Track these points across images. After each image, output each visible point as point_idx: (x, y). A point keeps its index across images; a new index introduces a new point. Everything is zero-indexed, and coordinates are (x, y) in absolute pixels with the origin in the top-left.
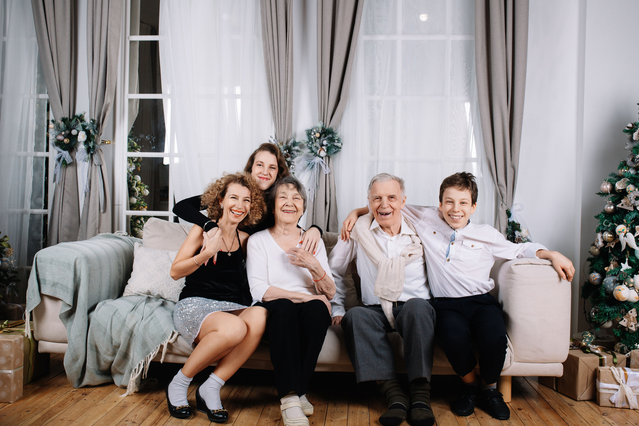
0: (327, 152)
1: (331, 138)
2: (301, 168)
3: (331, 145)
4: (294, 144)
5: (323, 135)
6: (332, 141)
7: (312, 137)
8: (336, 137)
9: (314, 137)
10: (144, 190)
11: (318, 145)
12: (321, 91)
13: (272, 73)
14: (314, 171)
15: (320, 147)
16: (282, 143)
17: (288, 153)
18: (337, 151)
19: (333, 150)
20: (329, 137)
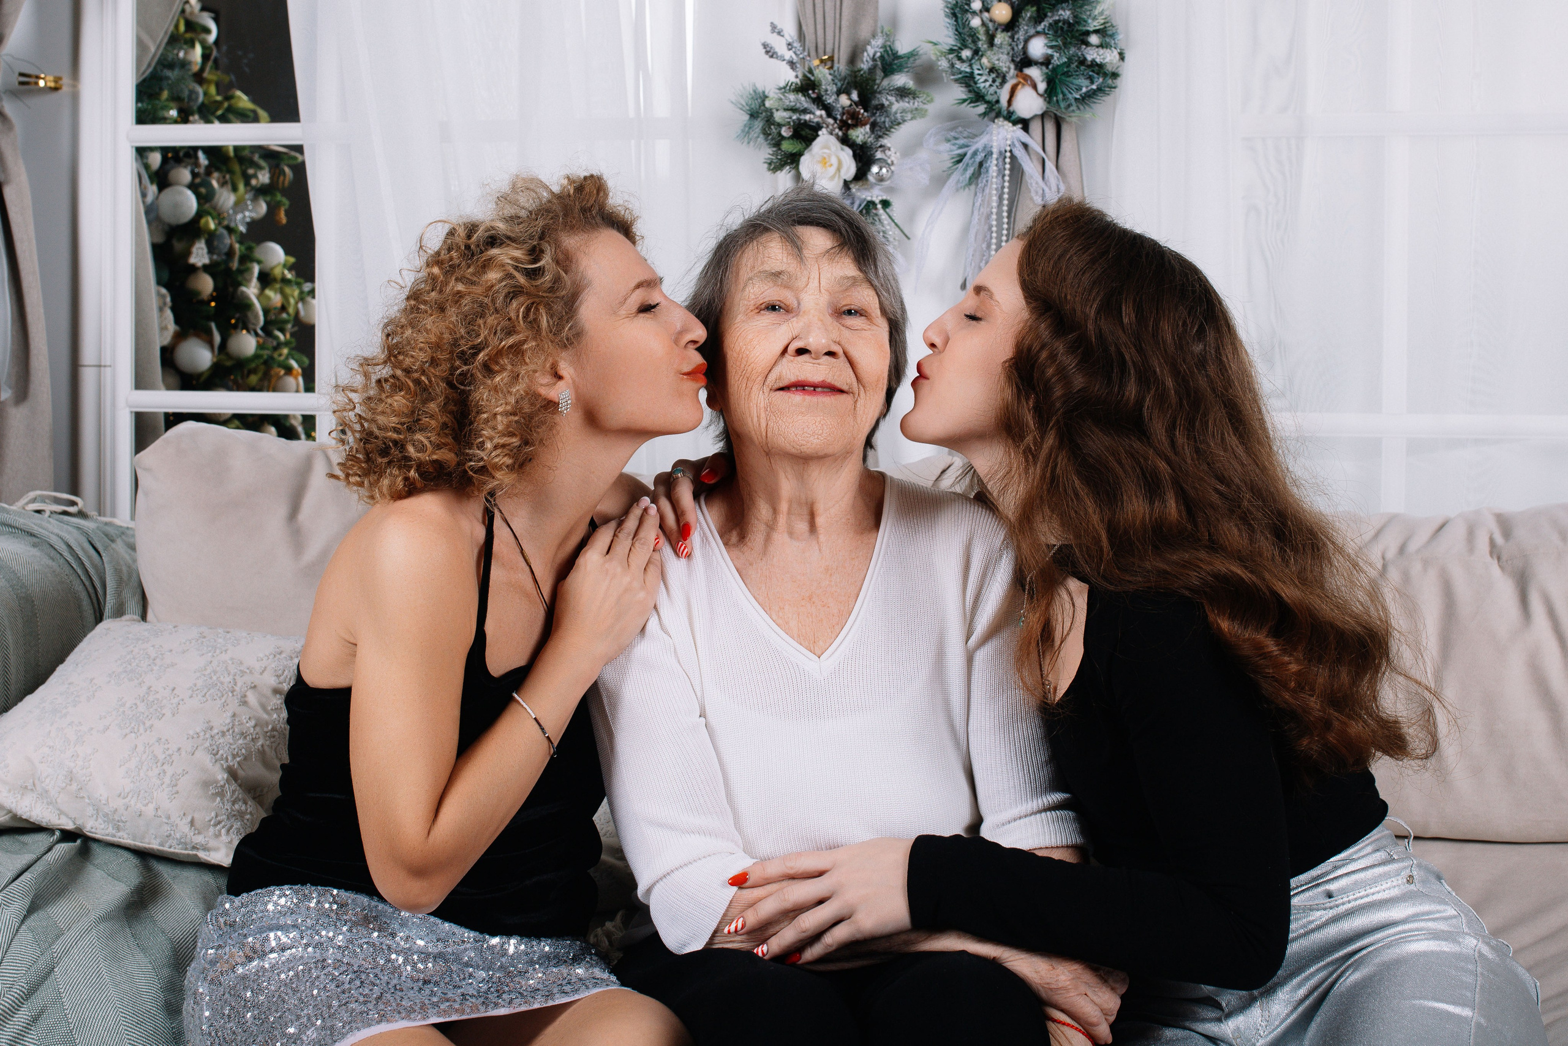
0: (1050, 94)
1: (1070, 24)
2: (924, 179)
3: (1070, 59)
4: (890, 63)
5: (1029, 13)
6: (1073, 37)
7: (976, 22)
8: (1094, 19)
9: (984, 24)
11: (1002, 60)
14: (987, 191)
15: (1012, 72)
16: (831, 59)
17: (856, 104)
18: (1099, 89)
19: (1077, 82)
20: (1057, 22)
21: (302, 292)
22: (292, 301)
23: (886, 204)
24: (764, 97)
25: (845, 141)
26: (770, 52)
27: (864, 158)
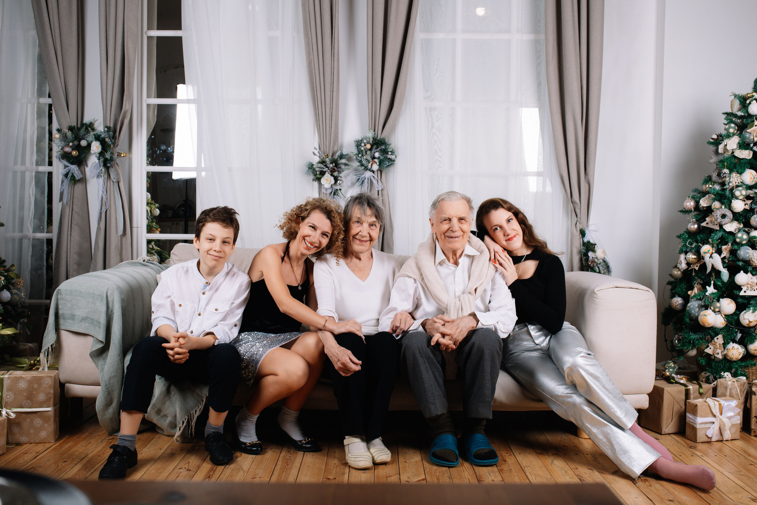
0: (380, 165)
1: (384, 150)
2: (350, 184)
3: (384, 158)
4: (341, 157)
5: (375, 147)
6: (385, 152)
7: (363, 149)
8: (390, 149)
9: (364, 149)
10: (154, 209)
11: (369, 158)
12: (372, 97)
13: (316, 76)
14: (365, 187)
15: (371, 160)
16: (328, 155)
17: (334, 166)
18: (391, 164)
19: (386, 163)
20: (381, 149)
21: (155, 207)
22: (153, 209)
23: (340, 190)
24: (313, 165)
25: (332, 175)
26: (314, 154)
27: (336, 179)
